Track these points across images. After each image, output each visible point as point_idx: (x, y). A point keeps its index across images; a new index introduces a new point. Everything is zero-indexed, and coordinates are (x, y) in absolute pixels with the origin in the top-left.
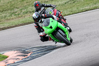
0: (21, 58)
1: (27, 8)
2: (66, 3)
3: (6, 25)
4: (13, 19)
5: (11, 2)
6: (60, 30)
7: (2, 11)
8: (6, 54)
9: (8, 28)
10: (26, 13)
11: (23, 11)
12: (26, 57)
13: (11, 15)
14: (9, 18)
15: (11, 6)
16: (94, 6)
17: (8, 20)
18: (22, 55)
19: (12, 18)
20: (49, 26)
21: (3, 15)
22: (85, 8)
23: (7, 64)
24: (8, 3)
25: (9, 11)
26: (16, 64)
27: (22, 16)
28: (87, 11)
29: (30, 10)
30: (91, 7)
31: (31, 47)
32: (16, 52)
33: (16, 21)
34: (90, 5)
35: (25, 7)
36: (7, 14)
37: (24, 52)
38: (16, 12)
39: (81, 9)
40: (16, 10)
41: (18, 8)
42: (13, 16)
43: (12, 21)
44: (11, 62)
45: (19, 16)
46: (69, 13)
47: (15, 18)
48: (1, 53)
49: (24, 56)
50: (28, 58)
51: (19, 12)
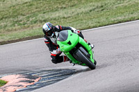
0: (25, 84)
1: (37, 15)
2: (91, 11)
3: (6, 38)
4: (16, 30)
5: (14, 6)
6: (81, 48)
7: (2, 19)
8: (5, 78)
9: (9, 42)
10: (35, 22)
11: (31, 19)
12: (32, 83)
13: (14, 25)
14: (10, 28)
15: (14, 12)
16: (131, 16)
17: (8, 31)
18: (27, 81)
19: (14, 28)
20: (67, 41)
21: (2, 24)
22: (117, 18)
24: (10, 7)
25: (11, 19)
27: (28, 27)
28: (120, 22)
29: (41, 19)
30: (127, 18)
32: (18, 76)
34: (125, 14)
35: (34, 15)
36: (8, 22)
37: (30, 76)
38: (21, 21)
39: (113, 20)
40: (21, 18)
41: (24, 15)
42: (17, 27)
43: (14, 33)
45: (24, 26)
46: (94, 24)
47: (19, 29)
49: (30, 82)
50: (35, 85)
51: (25, 21)
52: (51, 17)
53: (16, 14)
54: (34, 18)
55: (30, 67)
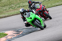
1: (20, 4)
2: (44, 1)
3: (7, 15)
4: (10, 11)
6: (37, 20)
7: (4, 6)
8: (6, 32)
9: (8, 16)
10: (19, 7)
11: (17, 6)
12: (19, 34)
13: (10, 9)
14: (8, 10)
15: (10, 3)
17: (7, 11)
18: (16, 33)
19: (10, 10)
21: (5, 8)
22: (56, 4)
23: (7, 39)
24: (8, 1)
25: (8, 6)
26: (13, 39)
27: (16, 9)
28: (57, 6)
29: (22, 5)
30: (60, 4)
31: (22, 29)
32: (12, 31)
33: (13, 12)
34: (59, 2)
35: (19, 4)
36: (7, 8)
37: (18, 31)
38: (13, 7)
39: (54, 5)
40: (13, 5)
41: (14, 4)
42: (11, 9)
43: (10, 12)
44: (9, 37)
45: (14, 9)
47: (12, 10)
48: (3, 32)
49: (18, 34)
50: (20, 35)
51: (15, 7)
52: (26, 5)
53: (10, 4)
54: (18, 5)
55: (18, 27)
